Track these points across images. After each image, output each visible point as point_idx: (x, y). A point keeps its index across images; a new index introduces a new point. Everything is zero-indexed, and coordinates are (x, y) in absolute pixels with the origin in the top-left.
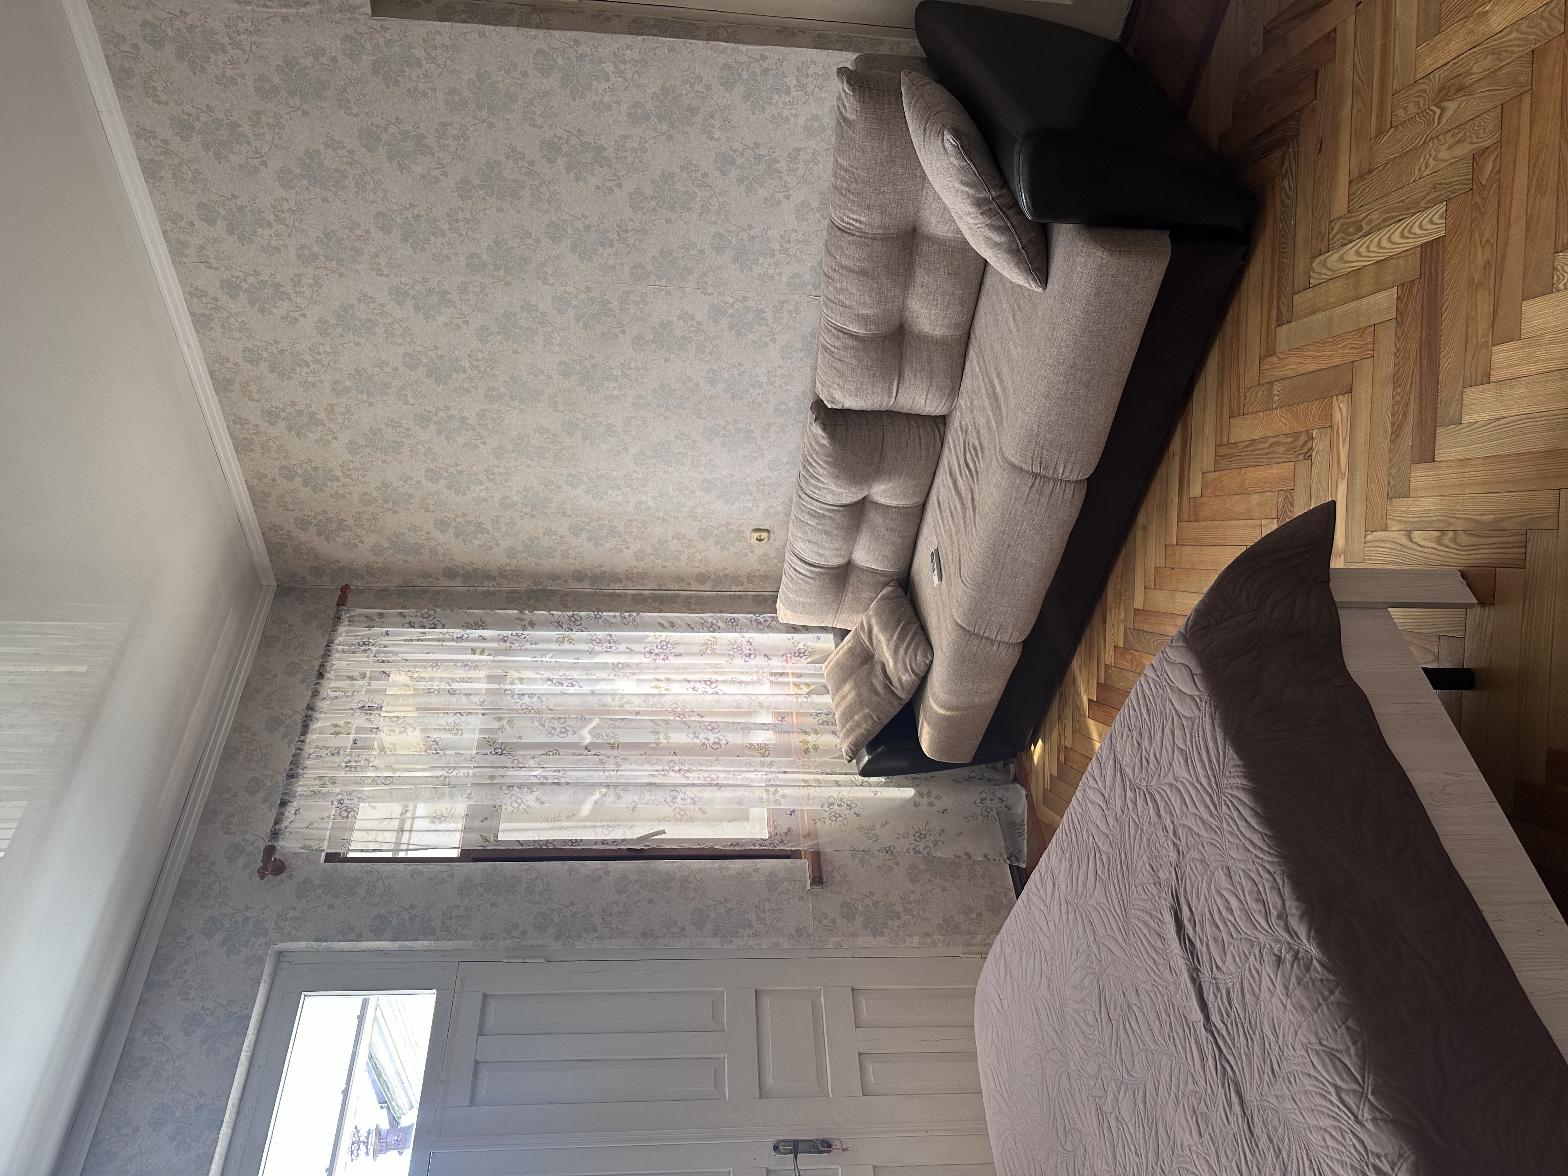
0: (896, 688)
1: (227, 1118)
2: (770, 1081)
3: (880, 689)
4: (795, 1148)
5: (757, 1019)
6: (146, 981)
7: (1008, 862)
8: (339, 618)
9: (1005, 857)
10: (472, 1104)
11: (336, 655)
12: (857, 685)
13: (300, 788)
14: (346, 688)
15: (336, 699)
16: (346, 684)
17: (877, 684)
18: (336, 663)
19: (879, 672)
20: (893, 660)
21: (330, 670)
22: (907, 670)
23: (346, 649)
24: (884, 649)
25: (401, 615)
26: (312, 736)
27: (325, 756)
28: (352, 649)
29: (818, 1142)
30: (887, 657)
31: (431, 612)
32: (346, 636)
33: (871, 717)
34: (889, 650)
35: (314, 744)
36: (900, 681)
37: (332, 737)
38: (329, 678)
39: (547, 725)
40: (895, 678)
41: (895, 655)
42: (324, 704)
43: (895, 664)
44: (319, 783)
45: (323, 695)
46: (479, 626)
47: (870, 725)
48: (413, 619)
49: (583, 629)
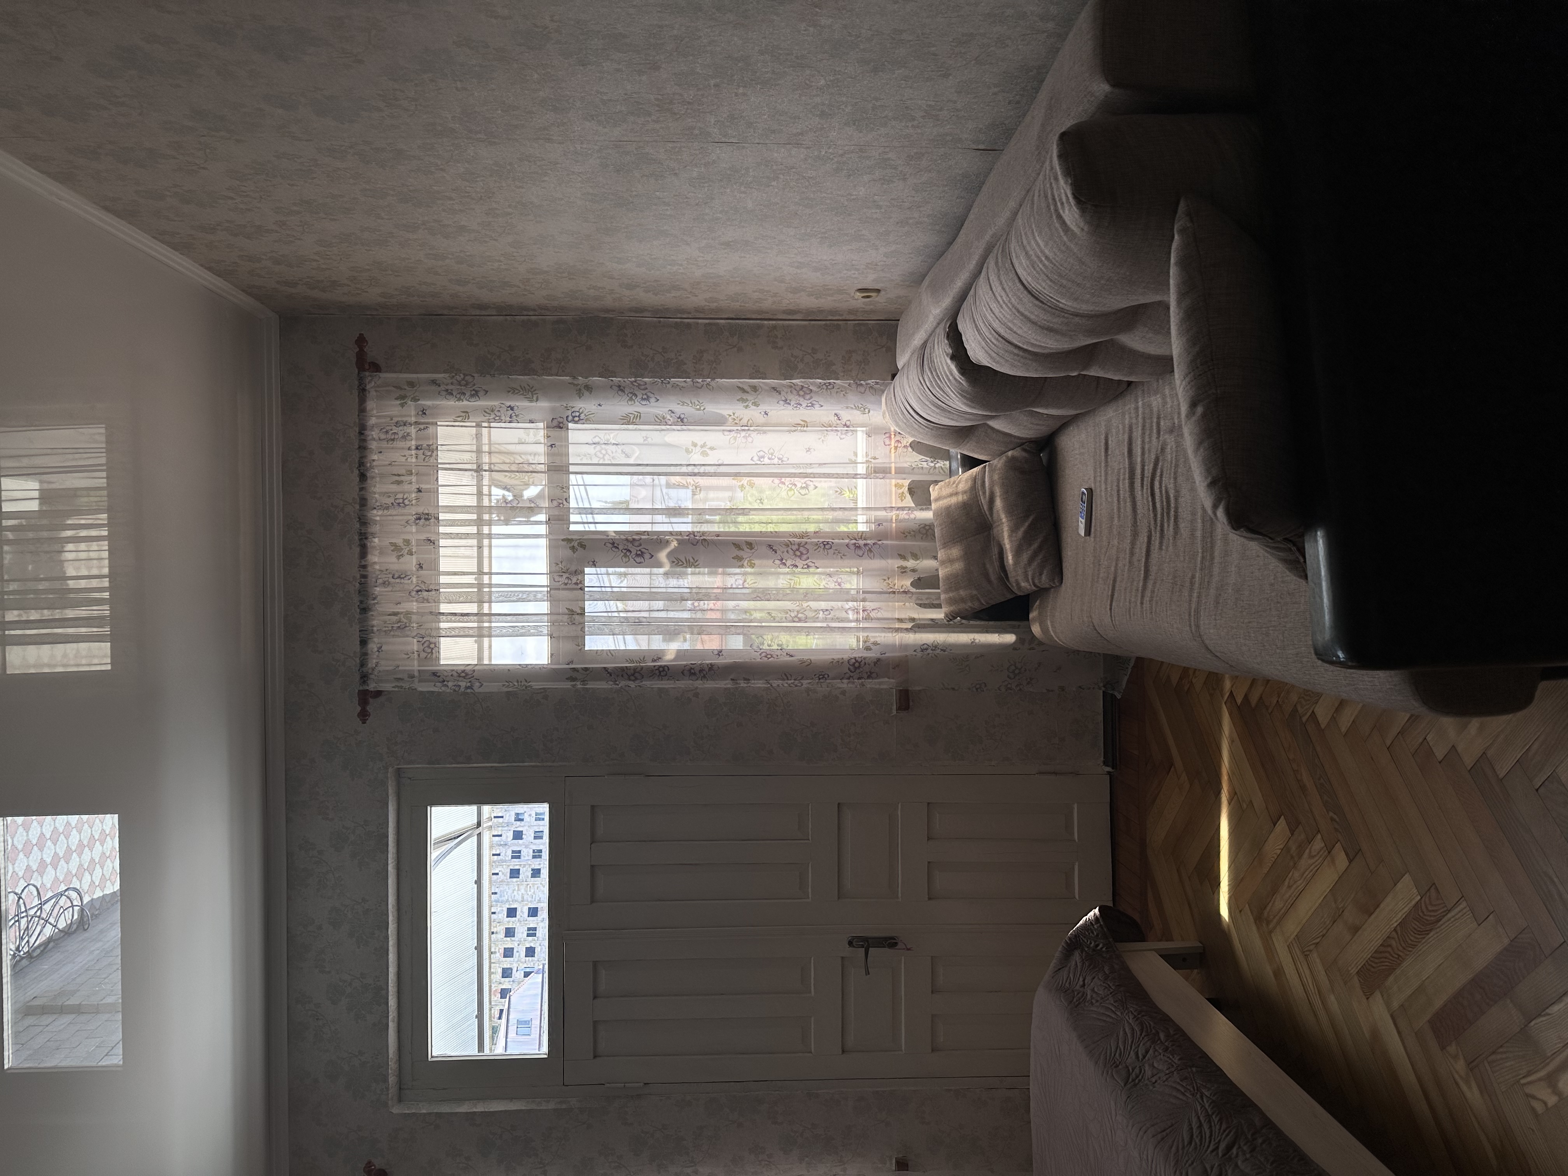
0: (1012, 586)
1: (391, 918)
2: (848, 884)
3: (993, 577)
4: (866, 943)
5: (839, 828)
6: (286, 802)
7: (1103, 689)
8: (364, 390)
9: (1101, 685)
10: (592, 902)
11: (373, 445)
12: (967, 556)
13: (376, 622)
14: (396, 493)
15: (387, 508)
16: (394, 488)
17: (991, 570)
18: (375, 457)
19: (995, 557)
20: (1014, 556)
21: (372, 467)
22: (1028, 581)
23: (383, 436)
24: (1006, 535)
25: (434, 382)
26: (373, 558)
27: (392, 580)
28: (389, 436)
29: (886, 939)
30: (1007, 545)
31: (468, 378)
32: (378, 417)
33: (978, 599)
34: (1011, 541)
35: (377, 567)
36: (1018, 584)
37: (394, 559)
38: (373, 478)
39: (621, 547)
40: (1012, 574)
41: (1018, 553)
42: (376, 515)
43: (1016, 563)
44: (394, 618)
45: (371, 502)
46: (530, 392)
47: (976, 605)
48: (450, 387)
49: (649, 394)
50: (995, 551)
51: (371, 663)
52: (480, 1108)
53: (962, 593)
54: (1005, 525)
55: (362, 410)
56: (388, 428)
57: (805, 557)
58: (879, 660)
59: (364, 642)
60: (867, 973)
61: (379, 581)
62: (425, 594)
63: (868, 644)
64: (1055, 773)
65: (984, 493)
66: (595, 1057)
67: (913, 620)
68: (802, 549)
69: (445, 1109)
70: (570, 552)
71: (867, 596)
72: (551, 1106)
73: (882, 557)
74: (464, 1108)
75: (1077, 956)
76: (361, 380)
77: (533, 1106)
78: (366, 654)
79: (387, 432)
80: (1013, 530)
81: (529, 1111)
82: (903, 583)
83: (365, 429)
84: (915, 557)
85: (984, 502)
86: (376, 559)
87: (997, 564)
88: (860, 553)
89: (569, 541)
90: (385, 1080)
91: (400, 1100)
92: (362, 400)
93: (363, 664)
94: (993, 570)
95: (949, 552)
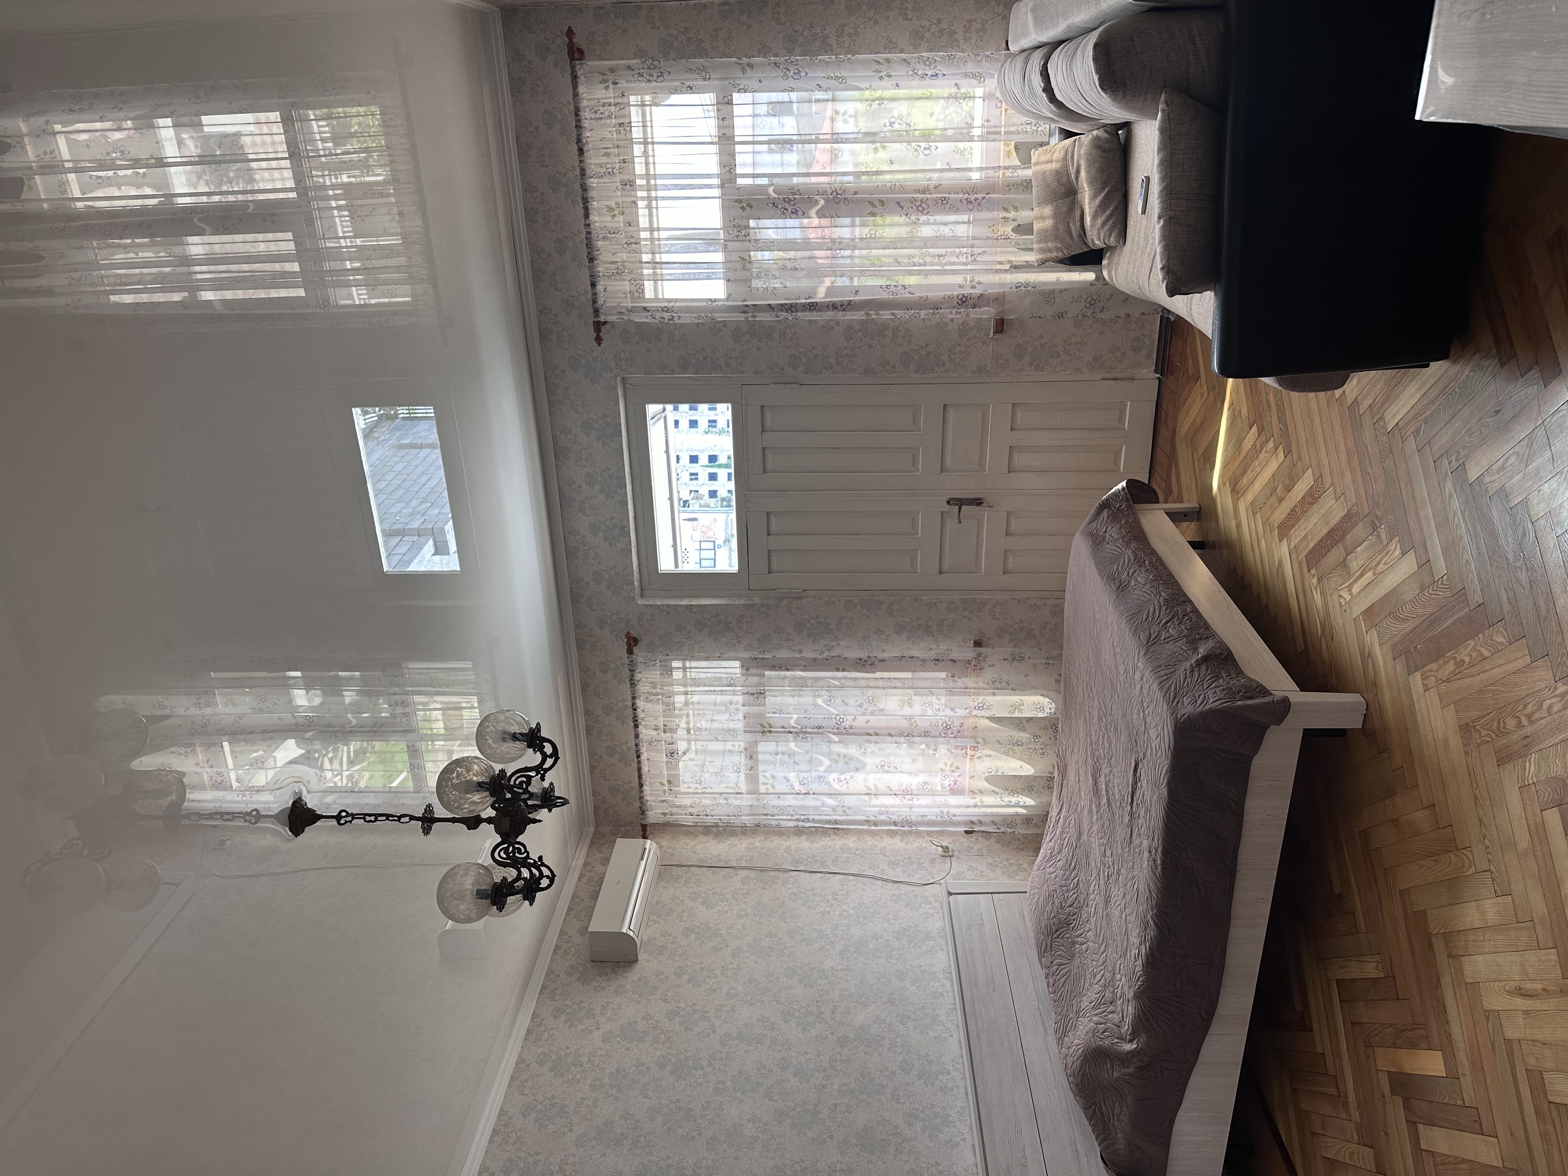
0: (1089, 242)
2: (948, 462)
3: (1075, 234)
4: (960, 502)
5: (944, 423)
6: (548, 400)
7: (1161, 313)
8: (576, 77)
9: (1160, 310)
10: (764, 472)
11: (586, 124)
12: (1056, 215)
13: (601, 269)
14: (606, 164)
15: (602, 177)
16: (605, 160)
17: (1073, 229)
18: (588, 134)
19: (1078, 218)
20: (1091, 220)
21: (587, 143)
22: (1100, 240)
23: (593, 116)
24: (1087, 201)
25: (629, 68)
26: (594, 218)
27: (608, 235)
28: (598, 116)
29: (975, 500)
30: (1087, 210)
31: (656, 63)
32: (588, 100)
33: (1062, 251)
34: (1090, 207)
35: (597, 225)
36: (1093, 242)
37: (609, 219)
38: (588, 151)
39: (780, 207)
40: (1089, 233)
41: (1095, 217)
42: (592, 182)
43: (1092, 226)
44: (613, 266)
45: (589, 172)
46: (702, 71)
47: (1060, 255)
48: (641, 71)
49: (800, 69)
50: (1078, 213)
51: (601, 301)
52: (695, 602)
53: (1050, 245)
54: (1087, 193)
55: (576, 95)
56: (596, 108)
57: (926, 211)
58: (981, 295)
59: (593, 285)
60: (960, 522)
61: (601, 236)
62: (634, 246)
63: (973, 283)
64: (1115, 379)
65: (1073, 164)
66: (769, 573)
67: (1010, 262)
68: (923, 205)
69: (672, 602)
70: (741, 211)
71: (975, 242)
72: (742, 602)
73: (988, 210)
74: (685, 602)
75: (1105, 513)
76: (573, 68)
77: (730, 602)
78: (595, 294)
79: (596, 112)
80: (1093, 198)
81: (727, 605)
82: (1006, 229)
83: (579, 111)
84: (1016, 209)
85: (1073, 172)
86: (596, 219)
87: (1078, 224)
88: (971, 207)
89: (739, 201)
90: (632, 583)
91: (642, 596)
92: (575, 86)
93: (594, 302)
94: (1075, 229)
95: (1042, 210)
